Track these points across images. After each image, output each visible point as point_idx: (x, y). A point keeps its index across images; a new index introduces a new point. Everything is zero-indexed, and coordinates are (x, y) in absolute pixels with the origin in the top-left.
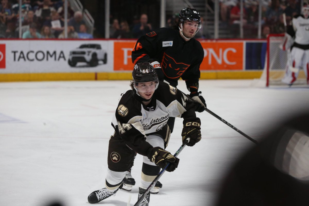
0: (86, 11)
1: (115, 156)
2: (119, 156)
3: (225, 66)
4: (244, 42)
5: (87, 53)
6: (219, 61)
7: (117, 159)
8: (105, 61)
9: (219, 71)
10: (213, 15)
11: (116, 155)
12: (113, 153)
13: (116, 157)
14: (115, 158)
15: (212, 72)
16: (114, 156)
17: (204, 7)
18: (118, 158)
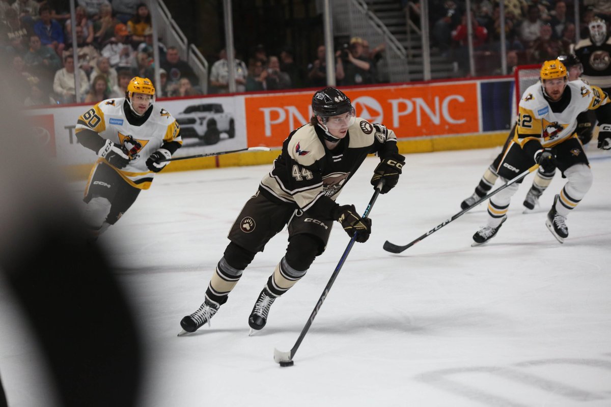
0: (193, 46)
1: (249, 223)
2: (254, 225)
3: (447, 127)
4: (478, 83)
5: (198, 121)
6: (436, 120)
7: (248, 228)
8: (231, 133)
9: (435, 137)
10: (419, 39)
11: (251, 223)
12: (247, 219)
13: (250, 225)
14: (246, 226)
15: (424, 140)
16: (246, 223)
17: (404, 24)
18: (251, 228)
